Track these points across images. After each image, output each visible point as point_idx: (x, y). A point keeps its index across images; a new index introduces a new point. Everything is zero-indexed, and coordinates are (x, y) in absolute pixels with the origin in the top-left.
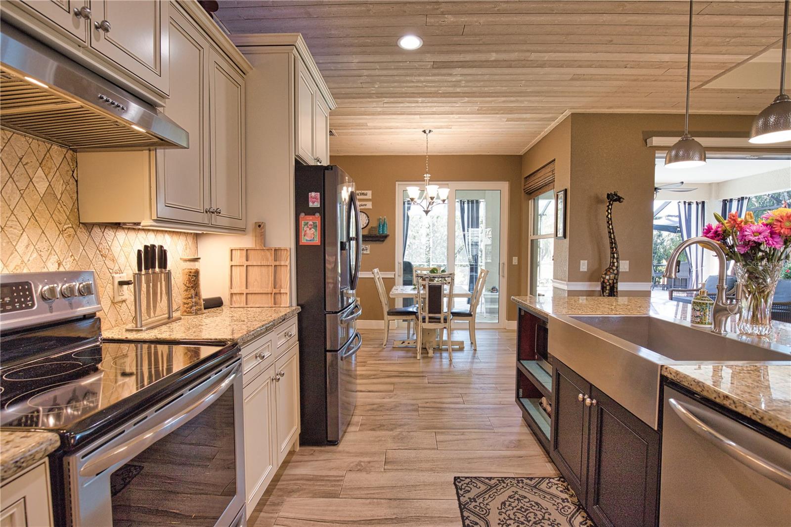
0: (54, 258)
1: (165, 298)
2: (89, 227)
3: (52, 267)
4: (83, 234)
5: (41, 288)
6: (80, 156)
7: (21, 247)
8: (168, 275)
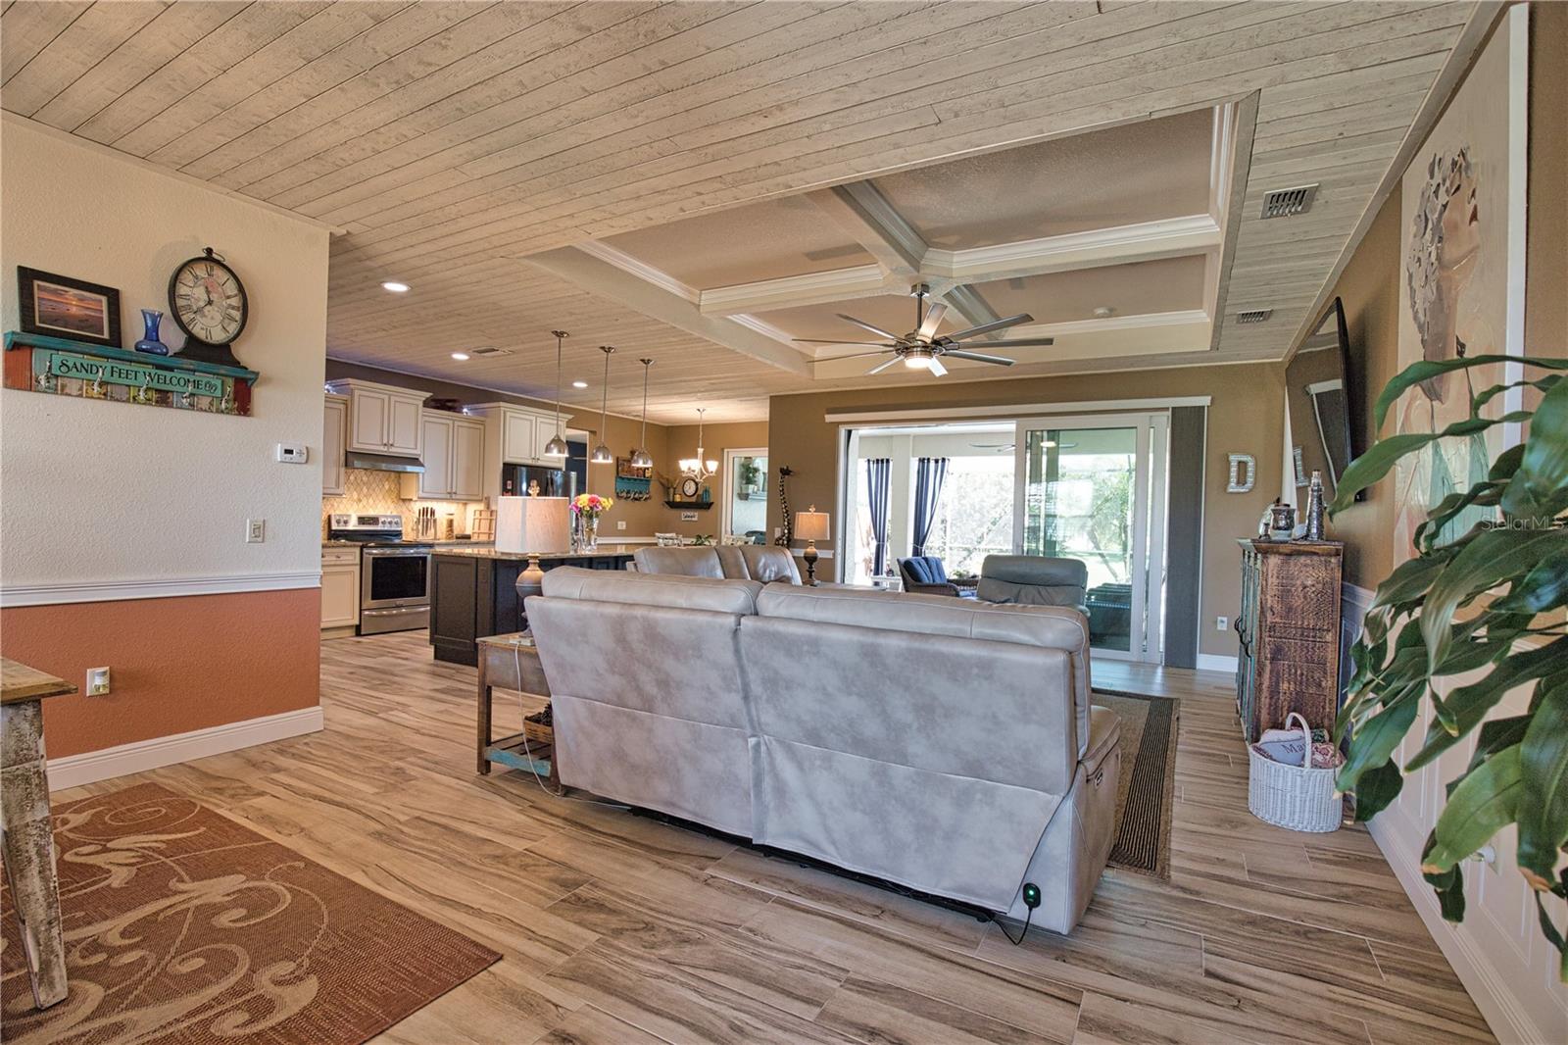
0: (388, 510)
1: (433, 530)
2: (404, 500)
3: (389, 514)
4: (401, 503)
5: (382, 520)
6: (402, 475)
7: (377, 506)
8: (435, 521)
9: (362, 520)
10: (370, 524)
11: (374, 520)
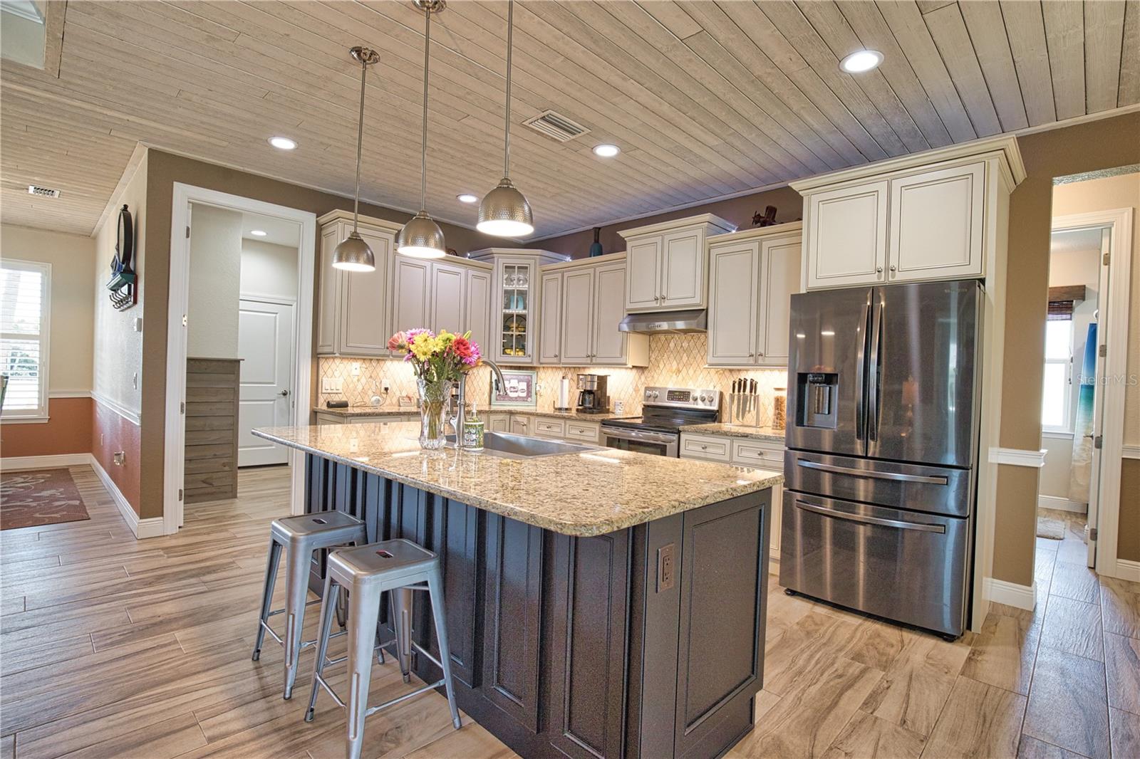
0: (712, 384)
5: (693, 395)
7: (700, 379)
9: (673, 395)
10: (679, 400)
11: (684, 395)
